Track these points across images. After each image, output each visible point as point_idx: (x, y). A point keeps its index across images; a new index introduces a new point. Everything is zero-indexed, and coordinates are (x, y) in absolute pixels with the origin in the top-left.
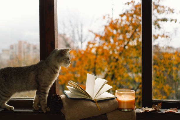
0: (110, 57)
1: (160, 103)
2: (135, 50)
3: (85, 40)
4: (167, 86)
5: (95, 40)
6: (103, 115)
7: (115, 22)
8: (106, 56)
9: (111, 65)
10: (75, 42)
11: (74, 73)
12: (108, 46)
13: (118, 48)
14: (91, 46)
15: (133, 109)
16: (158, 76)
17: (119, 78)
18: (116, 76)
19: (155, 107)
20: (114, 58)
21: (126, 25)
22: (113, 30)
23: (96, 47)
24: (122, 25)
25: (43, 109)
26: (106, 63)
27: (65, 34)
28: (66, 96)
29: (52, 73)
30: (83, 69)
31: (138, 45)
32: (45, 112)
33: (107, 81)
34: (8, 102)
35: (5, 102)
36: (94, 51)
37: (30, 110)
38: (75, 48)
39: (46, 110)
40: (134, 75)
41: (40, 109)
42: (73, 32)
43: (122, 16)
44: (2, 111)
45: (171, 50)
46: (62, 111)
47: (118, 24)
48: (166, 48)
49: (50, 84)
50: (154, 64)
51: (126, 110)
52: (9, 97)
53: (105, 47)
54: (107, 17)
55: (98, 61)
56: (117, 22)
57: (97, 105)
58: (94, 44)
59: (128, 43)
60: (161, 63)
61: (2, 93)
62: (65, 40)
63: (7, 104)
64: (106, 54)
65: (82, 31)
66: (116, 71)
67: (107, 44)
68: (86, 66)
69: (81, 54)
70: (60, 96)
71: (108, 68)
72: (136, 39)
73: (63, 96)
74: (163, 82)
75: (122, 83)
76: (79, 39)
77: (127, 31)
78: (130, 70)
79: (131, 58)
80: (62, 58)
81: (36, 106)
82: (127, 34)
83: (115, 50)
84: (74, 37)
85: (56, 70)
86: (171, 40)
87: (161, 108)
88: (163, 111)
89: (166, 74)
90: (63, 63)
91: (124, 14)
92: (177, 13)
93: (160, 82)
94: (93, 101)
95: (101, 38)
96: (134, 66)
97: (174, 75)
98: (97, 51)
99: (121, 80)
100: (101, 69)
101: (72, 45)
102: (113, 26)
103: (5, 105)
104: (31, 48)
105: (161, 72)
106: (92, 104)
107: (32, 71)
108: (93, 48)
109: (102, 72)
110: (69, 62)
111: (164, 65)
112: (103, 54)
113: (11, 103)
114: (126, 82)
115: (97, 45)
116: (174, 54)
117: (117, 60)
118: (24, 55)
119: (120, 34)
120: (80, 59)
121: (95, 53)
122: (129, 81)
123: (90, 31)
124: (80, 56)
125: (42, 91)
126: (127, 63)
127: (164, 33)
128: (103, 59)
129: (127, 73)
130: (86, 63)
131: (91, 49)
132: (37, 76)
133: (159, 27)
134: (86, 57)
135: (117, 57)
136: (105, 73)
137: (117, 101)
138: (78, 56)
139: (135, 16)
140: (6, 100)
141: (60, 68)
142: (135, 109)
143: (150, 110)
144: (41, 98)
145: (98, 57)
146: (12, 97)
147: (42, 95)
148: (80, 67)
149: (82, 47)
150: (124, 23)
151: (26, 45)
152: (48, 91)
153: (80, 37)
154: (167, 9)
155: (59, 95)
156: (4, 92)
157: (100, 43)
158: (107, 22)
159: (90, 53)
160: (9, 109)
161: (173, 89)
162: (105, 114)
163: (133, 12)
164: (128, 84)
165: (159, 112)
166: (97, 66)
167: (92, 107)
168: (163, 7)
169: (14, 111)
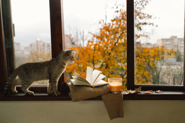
0: (104, 52)
1: (140, 87)
2: (122, 46)
3: (86, 39)
4: (147, 72)
5: (93, 39)
6: (99, 96)
7: (108, 25)
8: (101, 51)
9: (105, 58)
10: (79, 40)
11: (78, 64)
12: (103, 44)
13: (110, 45)
14: (90, 44)
15: (120, 92)
16: (140, 65)
17: (111, 67)
18: (109, 66)
19: (137, 90)
20: (108, 52)
21: (116, 28)
22: (106, 32)
23: (94, 45)
24: (113, 28)
25: (55, 93)
26: (101, 57)
27: (70, 35)
28: (72, 84)
29: (60, 68)
30: (85, 61)
31: (125, 43)
32: (57, 95)
33: (102, 72)
34: (29, 88)
35: (27, 89)
36: (92, 47)
37: (46, 94)
38: (79, 46)
39: (58, 94)
40: (122, 64)
41: (53, 93)
42: (77, 33)
43: (113, 21)
44: (25, 95)
45: (149, 46)
46: (69, 94)
47: (110, 27)
48: (146, 44)
49: (59, 76)
50: (137, 56)
51: (116, 93)
52: (30, 85)
53: (101, 45)
54: (102, 22)
55: (95, 55)
56: (110, 25)
57: (95, 89)
58: (92, 42)
59: (118, 41)
60: (142, 56)
61: (24, 82)
62: (71, 40)
63: (28, 90)
64: (101, 50)
65: (83, 33)
66: (109, 62)
67: (102, 42)
68: (87, 59)
69: (83, 50)
70: (68, 83)
71: (103, 60)
72: (124, 38)
73: (69, 84)
74: (143, 69)
75: (113, 70)
76: (82, 38)
77: (117, 33)
78: (120, 61)
79: (120, 52)
80: (68, 57)
81: (50, 91)
82: (117, 34)
83: (108, 47)
84: (77, 37)
85: (64, 66)
86: (149, 38)
87: (141, 90)
88: (143, 93)
89: (146, 63)
90: (69, 61)
91: (115, 20)
92: (154, 19)
93: (141, 69)
94: (92, 87)
95: (97, 37)
96: (122, 58)
97: (151, 64)
98: (95, 48)
99: (113, 69)
100: (98, 61)
101: (76, 43)
102: (107, 28)
103: (27, 91)
104: (46, 46)
105: (142, 62)
106: (91, 89)
107: (46, 66)
108: (92, 45)
109: (99, 63)
110: (74, 59)
111: (144, 57)
112: (99, 50)
113: (32, 89)
114: (117, 70)
115: (94, 43)
116: (152, 49)
117: (110, 54)
118: (41, 51)
119: (111, 35)
120: (82, 54)
121: (94, 49)
122: (118, 69)
123: (89, 33)
124: (82, 51)
125: (53, 80)
126: (117, 56)
127: (144, 34)
128: (99, 53)
129: (117, 63)
130: (86, 57)
131: (91, 46)
132: (49, 69)
133: (140, 29)
134: (87, 52)
135: (109, 52)
136: (101, 63)
137: (109, 86)
138: (81, 51)
139: (122, 21)
140: (28, 87)
141: (67, 64)
142: (122, 92)
143: (133, 92)
144: (53, 86)
145: (96, 52)
146: (32, 85)
147: (53, 83)
148: (83, 60)
149: (83, 45)
150: (114, 26)
151: (41, 44)
152: (58, 81)
153: (82, 37)
154: (146, 15)
155: (66, 83)
156: (26, 82)
157: (97, 41)
158: (102, 26)
159: (90, 49)
160: (31, 94)
161: (150, 74)
162: (101, 96)
163: (121, 18)
164: (118, 71)
165: (139, 94)
166: (95, 59)
167: (91, 91)
168: (143, 14)
169: (34, 95)
